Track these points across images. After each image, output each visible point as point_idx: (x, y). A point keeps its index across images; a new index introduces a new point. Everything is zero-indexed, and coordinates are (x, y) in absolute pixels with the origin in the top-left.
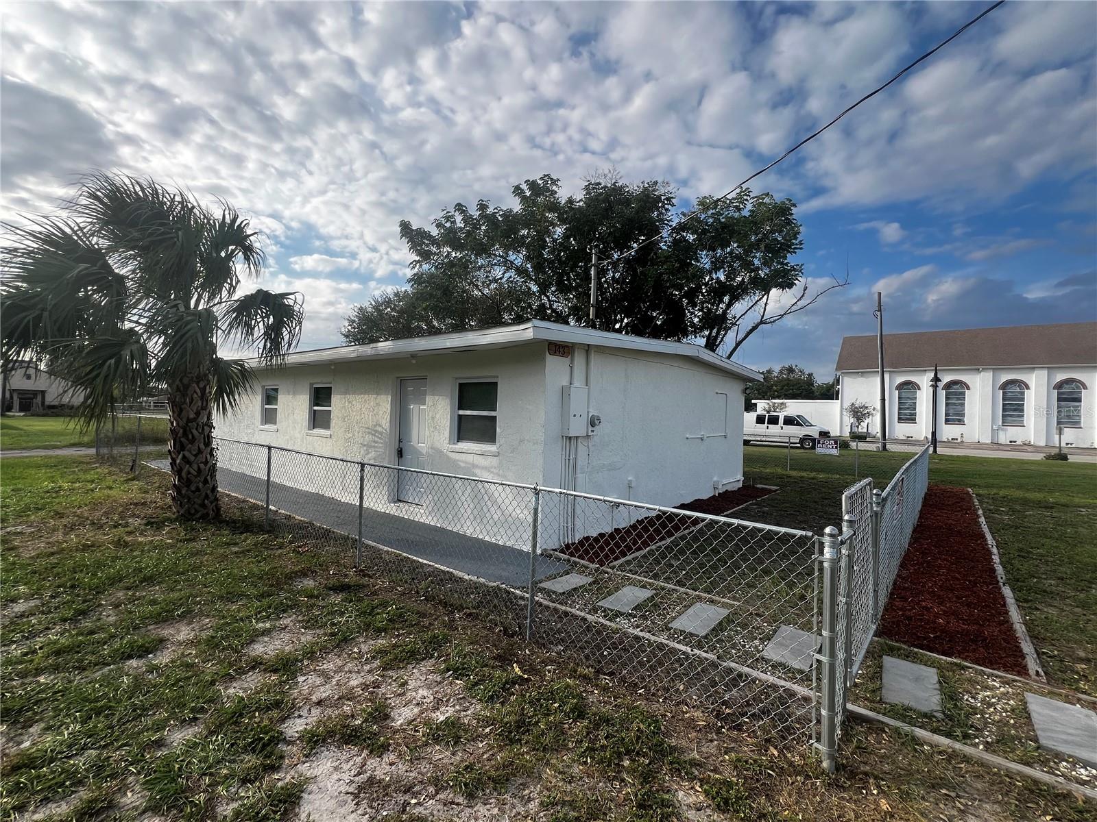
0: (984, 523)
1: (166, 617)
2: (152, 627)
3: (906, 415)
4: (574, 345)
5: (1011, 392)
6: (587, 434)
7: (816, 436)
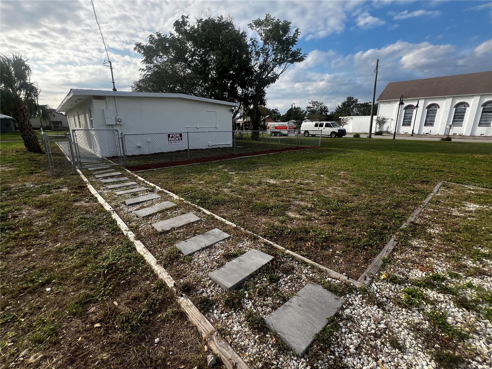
3: (406, 122)
4: (106, 96)
5: (460, 109)
6: (116, 124)
7: (337, 132)
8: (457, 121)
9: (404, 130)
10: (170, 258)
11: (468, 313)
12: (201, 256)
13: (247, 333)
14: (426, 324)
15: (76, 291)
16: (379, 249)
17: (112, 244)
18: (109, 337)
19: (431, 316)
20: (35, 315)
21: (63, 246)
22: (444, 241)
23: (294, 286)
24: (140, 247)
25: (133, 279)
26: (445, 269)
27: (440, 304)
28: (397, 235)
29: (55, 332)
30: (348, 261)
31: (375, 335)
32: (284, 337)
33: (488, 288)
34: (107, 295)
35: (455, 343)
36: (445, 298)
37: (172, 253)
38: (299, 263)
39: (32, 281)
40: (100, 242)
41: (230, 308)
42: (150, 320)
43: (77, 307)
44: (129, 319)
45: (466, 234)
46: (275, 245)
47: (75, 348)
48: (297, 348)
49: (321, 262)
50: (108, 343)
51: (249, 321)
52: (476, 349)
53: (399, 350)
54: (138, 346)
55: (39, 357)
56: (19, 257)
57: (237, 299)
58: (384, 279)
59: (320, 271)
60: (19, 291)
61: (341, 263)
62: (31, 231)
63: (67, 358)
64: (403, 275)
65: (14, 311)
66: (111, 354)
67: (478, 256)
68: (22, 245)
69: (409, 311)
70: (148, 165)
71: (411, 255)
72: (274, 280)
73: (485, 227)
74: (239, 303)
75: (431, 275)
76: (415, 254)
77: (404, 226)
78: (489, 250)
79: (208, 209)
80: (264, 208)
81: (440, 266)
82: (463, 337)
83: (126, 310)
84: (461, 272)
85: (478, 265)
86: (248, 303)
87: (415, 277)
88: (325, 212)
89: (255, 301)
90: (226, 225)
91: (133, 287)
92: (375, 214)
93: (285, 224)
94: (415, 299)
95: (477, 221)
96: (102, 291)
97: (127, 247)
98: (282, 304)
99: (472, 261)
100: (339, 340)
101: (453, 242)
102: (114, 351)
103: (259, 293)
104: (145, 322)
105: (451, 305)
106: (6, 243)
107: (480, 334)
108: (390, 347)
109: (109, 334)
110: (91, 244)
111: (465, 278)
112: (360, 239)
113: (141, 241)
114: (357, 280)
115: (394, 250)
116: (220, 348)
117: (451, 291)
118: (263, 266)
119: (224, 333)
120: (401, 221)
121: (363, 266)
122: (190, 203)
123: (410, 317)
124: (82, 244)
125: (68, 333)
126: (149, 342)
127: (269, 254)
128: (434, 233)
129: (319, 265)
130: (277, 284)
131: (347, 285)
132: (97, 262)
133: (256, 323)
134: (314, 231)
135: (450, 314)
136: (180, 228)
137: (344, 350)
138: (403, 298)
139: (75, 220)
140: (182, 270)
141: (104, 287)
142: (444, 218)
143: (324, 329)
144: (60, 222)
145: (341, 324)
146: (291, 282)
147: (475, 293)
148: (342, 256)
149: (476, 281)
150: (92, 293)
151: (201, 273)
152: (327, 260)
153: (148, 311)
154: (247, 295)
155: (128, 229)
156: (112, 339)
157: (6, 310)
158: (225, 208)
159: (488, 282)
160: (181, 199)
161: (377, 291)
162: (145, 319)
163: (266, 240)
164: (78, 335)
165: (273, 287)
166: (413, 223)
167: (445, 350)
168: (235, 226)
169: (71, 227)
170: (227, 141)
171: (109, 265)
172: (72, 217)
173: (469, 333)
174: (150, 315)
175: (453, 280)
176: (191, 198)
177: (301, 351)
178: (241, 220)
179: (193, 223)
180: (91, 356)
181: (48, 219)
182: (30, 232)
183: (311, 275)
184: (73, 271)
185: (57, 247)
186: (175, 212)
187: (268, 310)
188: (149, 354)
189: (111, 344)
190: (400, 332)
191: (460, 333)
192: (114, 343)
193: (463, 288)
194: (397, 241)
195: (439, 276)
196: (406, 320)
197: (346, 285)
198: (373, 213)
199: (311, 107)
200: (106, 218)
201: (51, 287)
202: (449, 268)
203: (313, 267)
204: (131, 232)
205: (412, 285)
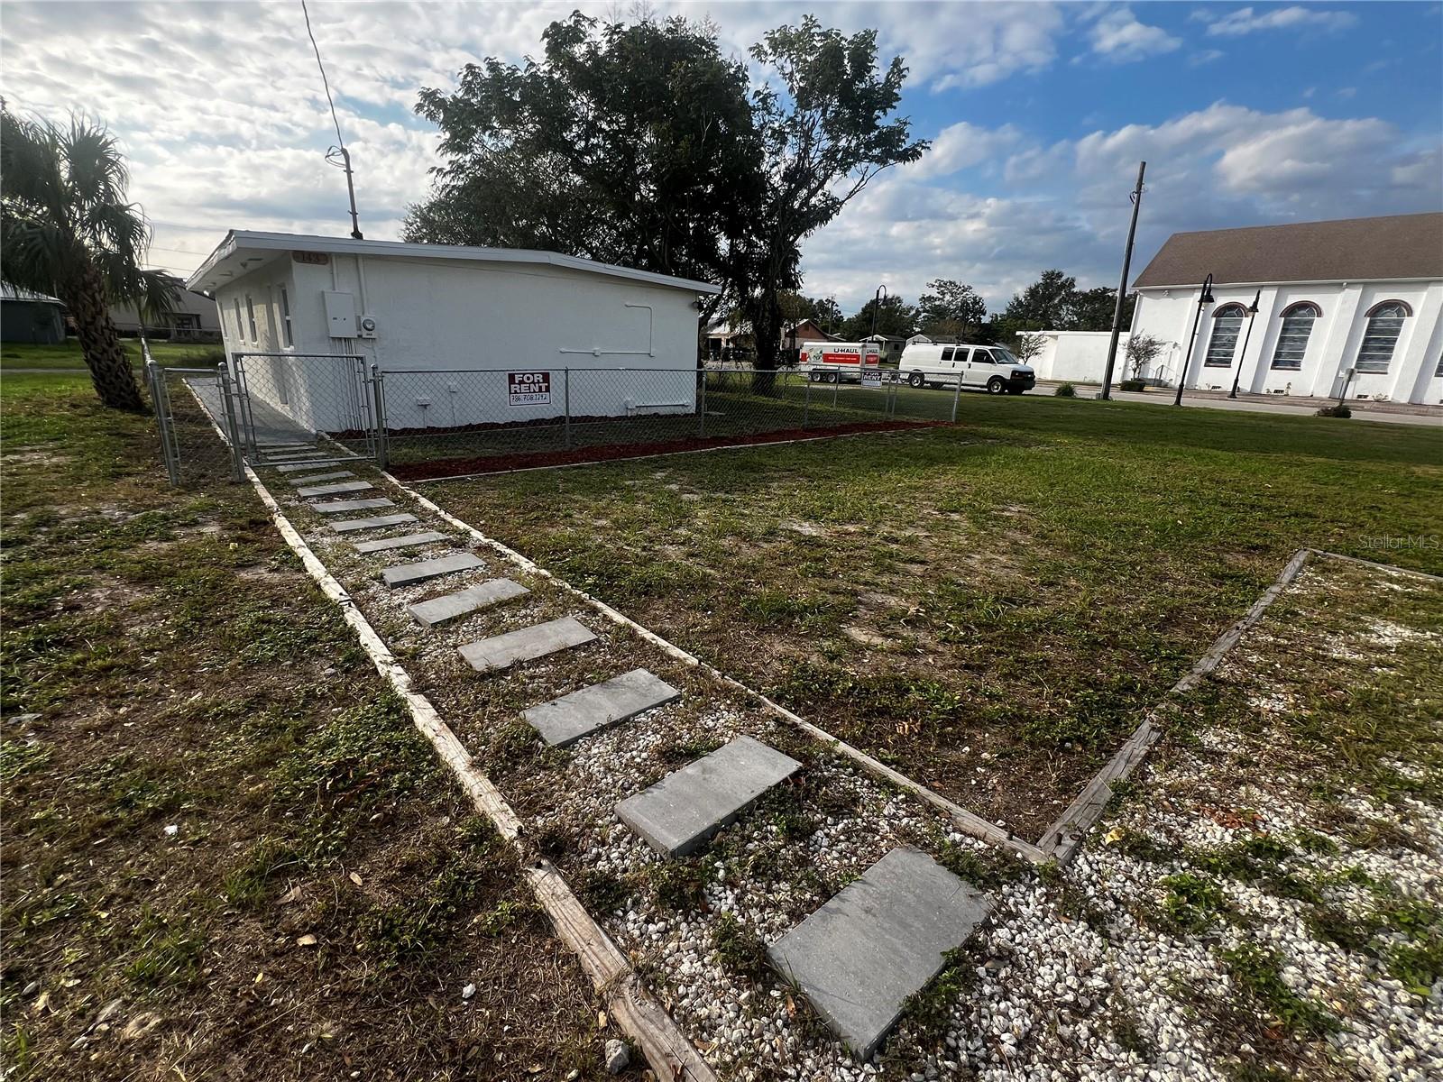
3: (1218, 354)
4: (330, 253)
5: (1383, 321)
6: (360, 336)
7: (1008, 376)
8: (1371, 357)
9: (1210, 377)
10: (508, 753)
11: (1344, 958)
12: (594, 751)
13: (717, 983)
14: (1220, 981)
15: (247, 838)
16: (1105, 752)
17: (345, 700)
18: (338, 975)
19: (1239, 961)
20: (137, 902)
21: (209, 701)
22: (1297, 738)
23: (854, 853)
24: (423, 715)
25: (404, 810)
26: (1290, 823)
27: (1266, 926)
28: (1160, 712)
29: (192, 955)
30: (1013, 784)
31: (1075, 1008)
32: (820, 1001)
33: (1409, 884)
34: (332, 854)
35: (1298, 1042)
36: (1282, 910)
37: (513, 738)
38: (873, 785)
39: (126, 803)
40: (311, 695)
41: (672, 907)
42: (451, 932)
43: (251, 885)
44: (393, 926)
45: (1361, 718)
46: (808, 727)
47: (248, 1003)
48: (854, 1036)
49: (936, 784)
50: (336, 994)
51: (723, 951)
52: (1356, 1064)
53: (1139, 1056)
54: (418, 1006)
55: (152, 1024)
56: (87, 730)
57: (692, 884)
58: (1112, 845)
59: (932, 810)
60: (92, 830)
61: (994, 789)
62: (120, 652)
63: (227, 1031)
64: (1169, 833)
65: (78, 889)
66: (344, 1024)
67: (1390, 789)
68: (94, 694)
69: (1176, 943)
70: (449, 462)
71: (1195, 774)
72: (799, 832)
73: (1422, 699)
74: (699, 896)
75: (1248, 838)
76: (1210, 774)
77: (1182, 686)
78: (1427, 773)
79: (619, 607)
80: (781, 611)
81: (1278, 814)
82: (1322, 1027)
83: (383, 900)
84: (1336, 834)
85: (1388, 815)
86: (723, 895)
87: (1204, 842)
88: (957, 632)
89: (744, 892)
90: (671, 658)
91: (404, 831)
92: (1103, 645)
93: (840, 663)
94: (1196, 909)
95: (1399, 679)
96: (318, 840)
97: (388, 713)
98: (819, 905)
99: (1371, 802)
100: (973, 1017)
101: (1322, 740)
102: (353, 1018)
103: (755, 868)
104: (436, 937)
105: (1299, 932)
106: (51, 684)
107: (1372, 1021)
108: (1114, 1046)
109: (338, 966)
110: (287, 701)
111: (1349, 853)
112: (1052, 720)
113: (426, 695)
114: (1034, 842)
115: (1148, 758)
116: (641, 1022)
117: (1301, 892)
118: (770, 791)
119: (655, 981)
120: (1177, 669)
121: (1055, 802)
122: (568, 586)
123: (1177, 959)
124: (261, 699)
125: (228, 958)
126: (447, 993)
127: (788, 754)
128: (1271, 711)
129: (931, 793)
130: (807, 846)
131: (1006, 857)
132: (304, 753)
133: (744, 958)
134: (920, 689)
135: (1292, 958)
136: (537, 662)
137: (985, 1046)
138: (1164, 902)
139: (243, 623)
140: (542, 789)
141: (325, 829)
142: (1302, 666)
143: (932, 985)
144: (200, 630)
145: (981, 971)
146: (848, 839)
147: (1372, 899)
148: (998, 769)
149: (1377, 864)
150: (290, 846)
151: (594, 802)
152: (953, 779)
153: (445, 906)
154: (722, 873)
155: (390, 659)
156: (345, 981)
157: (57, 883)
158: (667, 607)
159: (1413, 869)
160: (544, 572)
161: (1089, 878)
162: (438, 927)
163: (781, 710)
164: (254, 966)
165: (795, 853)
166: (1209, 678)
167: (1271, 1064)
168: (696, 661)
169: (229, 644)
170: (681, 396)
171: (338, 764)
172: (232, 616)
173: (1342, 1017)
174: (450, 918)
175: (1311, 858)
176: (570, 571)
177: (866, 1045)
178: (713, 646)
179: (575, 648)
180: (290, 1028)
181: (167, 618)
182: (115, 656)
183: (905, 821)
184: (237, 778)
185: (191, 704)
186: (523, 612)
187: (778, 921)
188: (448, 1030)
189: (345, 995)
190: (1144, 1003)
191: (1317, 1016)
192: (353, 994)
193: (1338, 883)
194: (1159, 730)
195: (1272, 843)
196: (1165, 968)
197: (1004, 857)
198: (1095, 642)
199: (935, 299)
200: (329, 622)
201: (179, 824)
202: (1303, 820)
203: (912, 798)
204: (400, 670)
205: (1191, 865)
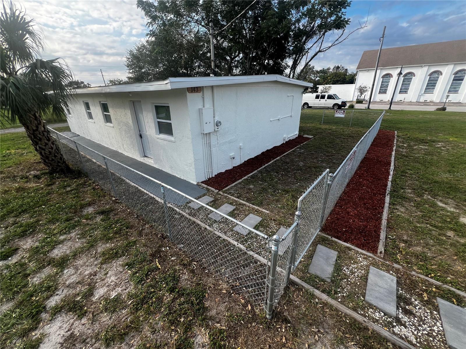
0: (394, 155)
1: (23, 235)
2: (17, 240)
3: (383, 90)
4: (203, 87)
6: (214, 130)
8: (429, 89)
